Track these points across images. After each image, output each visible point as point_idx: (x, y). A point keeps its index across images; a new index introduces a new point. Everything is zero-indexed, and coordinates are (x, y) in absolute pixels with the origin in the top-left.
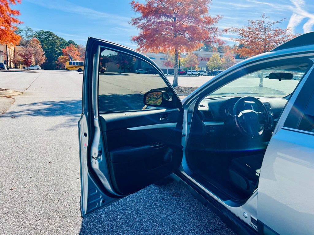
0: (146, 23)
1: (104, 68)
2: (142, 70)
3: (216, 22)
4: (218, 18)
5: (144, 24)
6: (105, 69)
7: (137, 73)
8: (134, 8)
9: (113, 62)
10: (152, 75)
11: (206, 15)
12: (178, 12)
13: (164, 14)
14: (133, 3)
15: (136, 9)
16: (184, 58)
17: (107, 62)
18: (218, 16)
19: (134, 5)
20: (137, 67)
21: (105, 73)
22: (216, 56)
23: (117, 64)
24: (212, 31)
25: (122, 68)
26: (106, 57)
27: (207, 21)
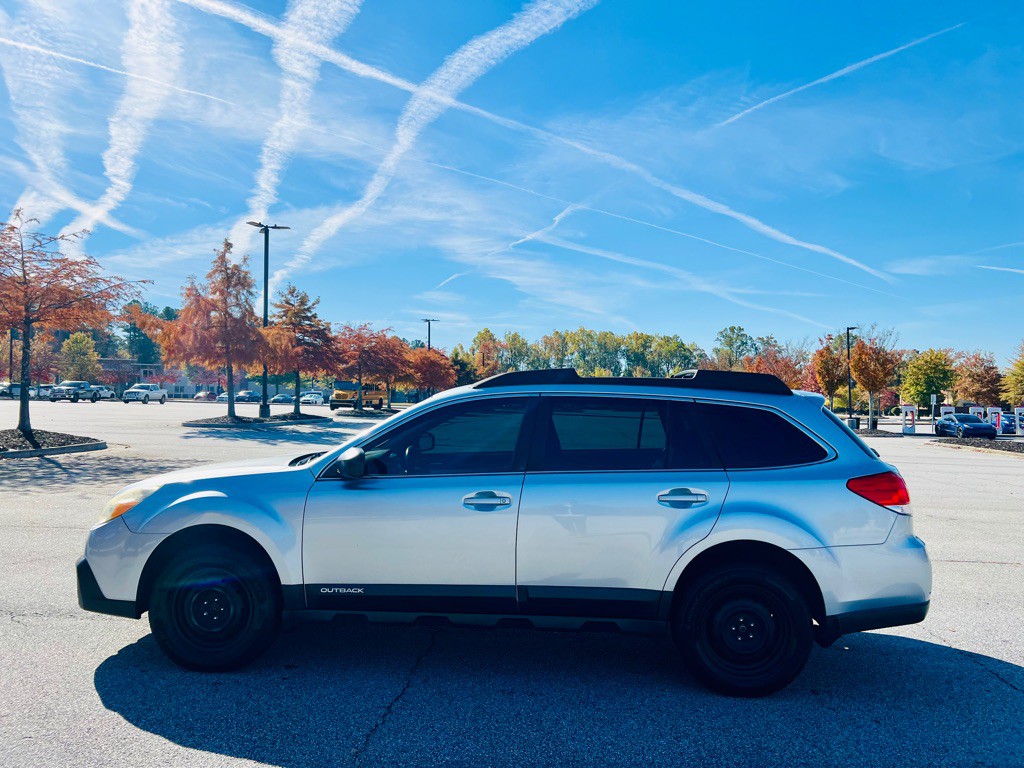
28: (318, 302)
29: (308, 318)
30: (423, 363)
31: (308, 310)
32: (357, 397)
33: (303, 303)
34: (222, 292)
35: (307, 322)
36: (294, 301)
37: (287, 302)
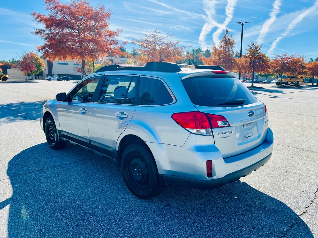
0: (50, 34)
1: (5, 75)
2: (53, 77)
3: (117, 35)
4: (118, 32)
5: (47, 34)
6: (7, 76)
7: (48, 80)
8: (36, 19)
9: (17, 68)
10: (66, 81)
11: (107, 29)
12: (80, 25)
13: (67, 27)
14: (34, 14)
15: (38, 19)
16: (99, 64)
17: (10, 68)
18: (118, 30)
19: (36, 16)
20: (47, 73)
21: (7, 81)
22: (130, 62)
23: (22, 70)
24: (114, 43)
25: (29, 75)
26: (7, 62)
27: (109, 34)
28: (261, 47)
29: (258, 53)
30: (315, 67)
31: (258, 50)
32: (286, 81)
33: (256, 48)
34: (224, 48)
35: (257, 55)
36: (253, 48)
37: (251, 48)
